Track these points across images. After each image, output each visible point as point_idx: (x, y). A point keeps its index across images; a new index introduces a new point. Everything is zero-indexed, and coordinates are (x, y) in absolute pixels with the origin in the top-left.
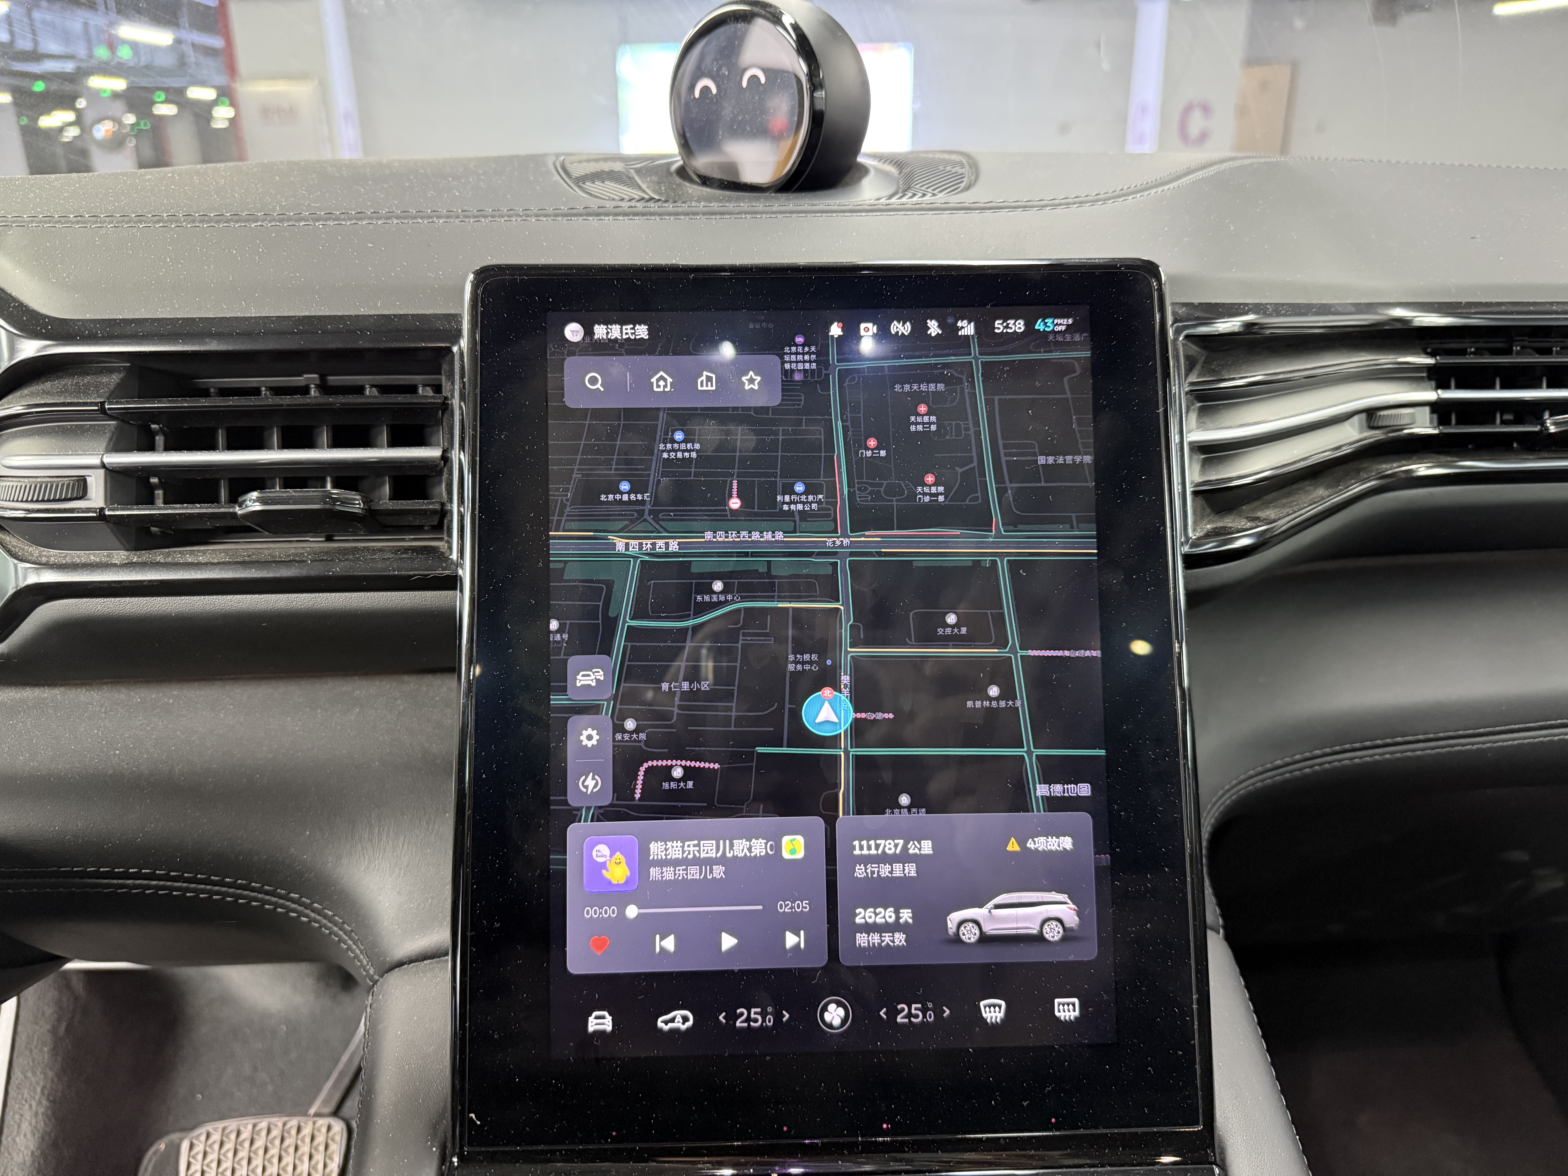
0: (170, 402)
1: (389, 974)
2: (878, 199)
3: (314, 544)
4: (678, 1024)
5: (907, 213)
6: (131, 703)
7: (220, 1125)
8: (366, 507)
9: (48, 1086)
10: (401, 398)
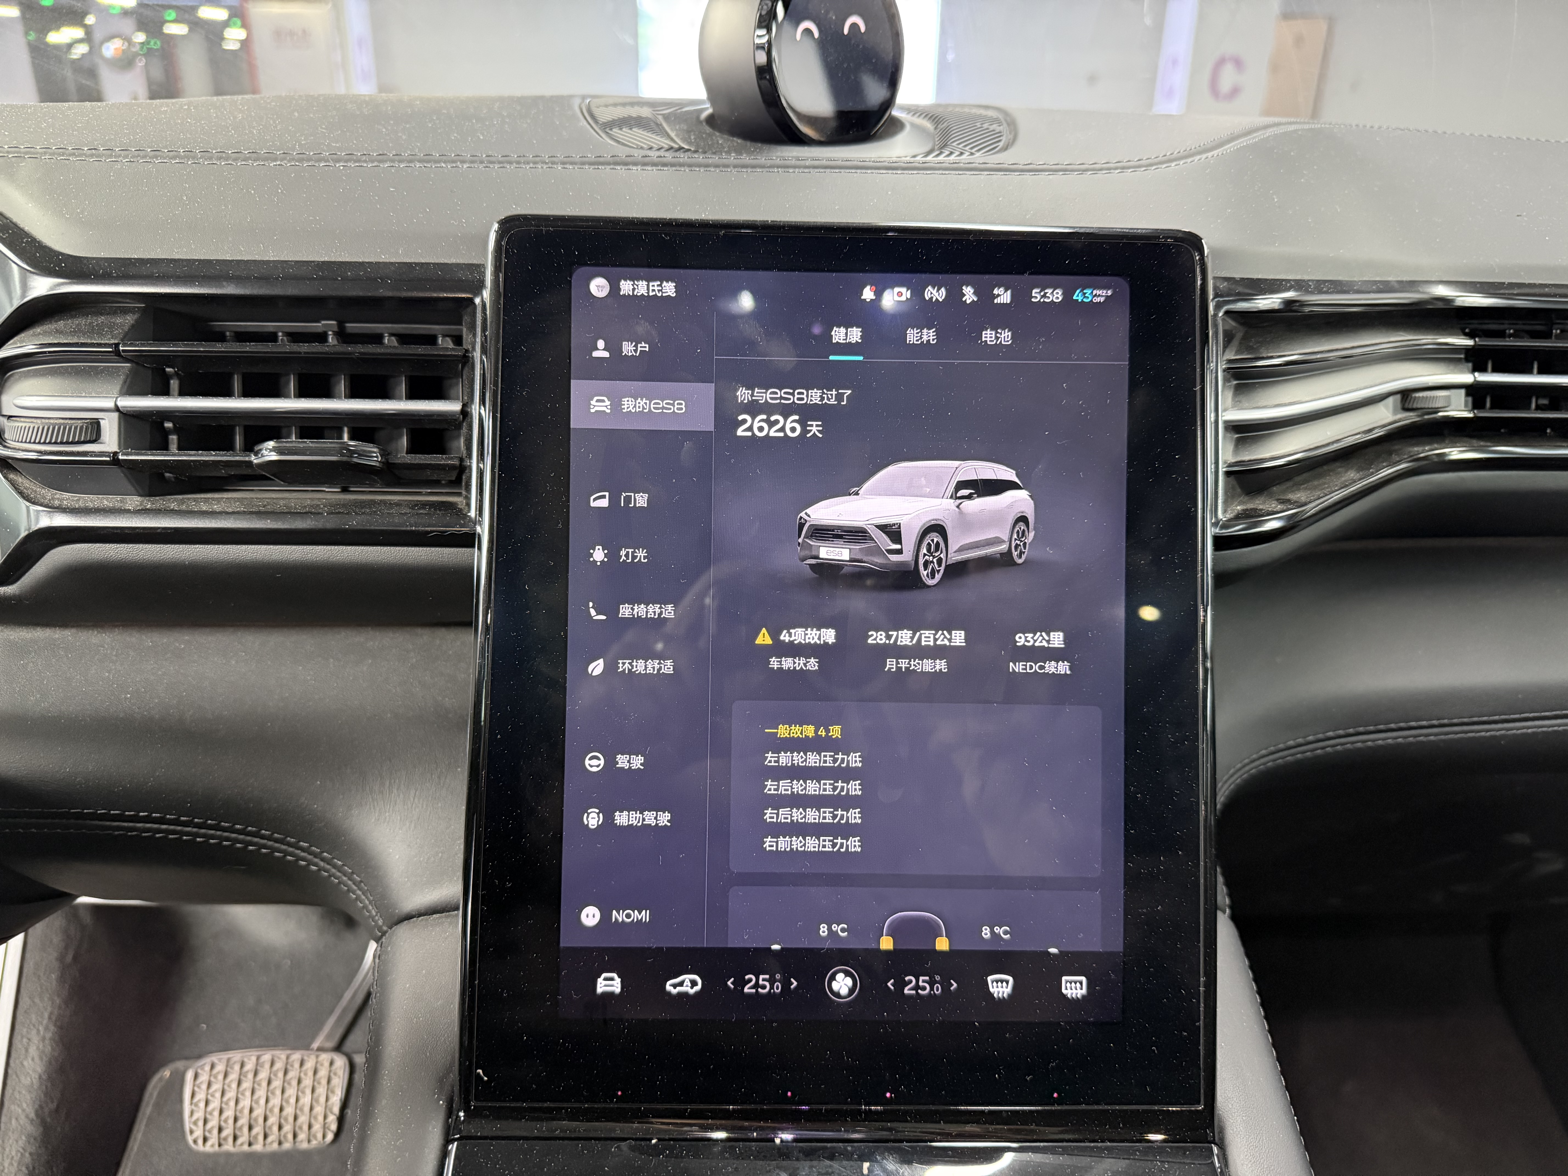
0: (186, 345)
1: (398, 926)
2: (914, 156)
3: (330, 495)
4: (686, 988)
5: (944, 172)
6: (142, 647)
7: (225, 1056)
8: (383, 460)
9: (56, 1012)
10: (421, 350)
